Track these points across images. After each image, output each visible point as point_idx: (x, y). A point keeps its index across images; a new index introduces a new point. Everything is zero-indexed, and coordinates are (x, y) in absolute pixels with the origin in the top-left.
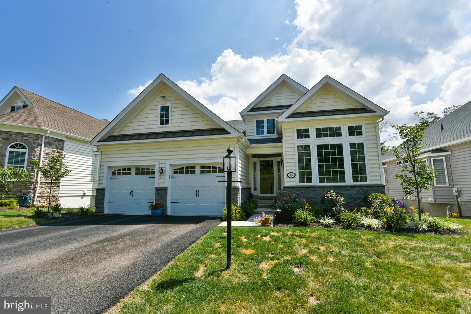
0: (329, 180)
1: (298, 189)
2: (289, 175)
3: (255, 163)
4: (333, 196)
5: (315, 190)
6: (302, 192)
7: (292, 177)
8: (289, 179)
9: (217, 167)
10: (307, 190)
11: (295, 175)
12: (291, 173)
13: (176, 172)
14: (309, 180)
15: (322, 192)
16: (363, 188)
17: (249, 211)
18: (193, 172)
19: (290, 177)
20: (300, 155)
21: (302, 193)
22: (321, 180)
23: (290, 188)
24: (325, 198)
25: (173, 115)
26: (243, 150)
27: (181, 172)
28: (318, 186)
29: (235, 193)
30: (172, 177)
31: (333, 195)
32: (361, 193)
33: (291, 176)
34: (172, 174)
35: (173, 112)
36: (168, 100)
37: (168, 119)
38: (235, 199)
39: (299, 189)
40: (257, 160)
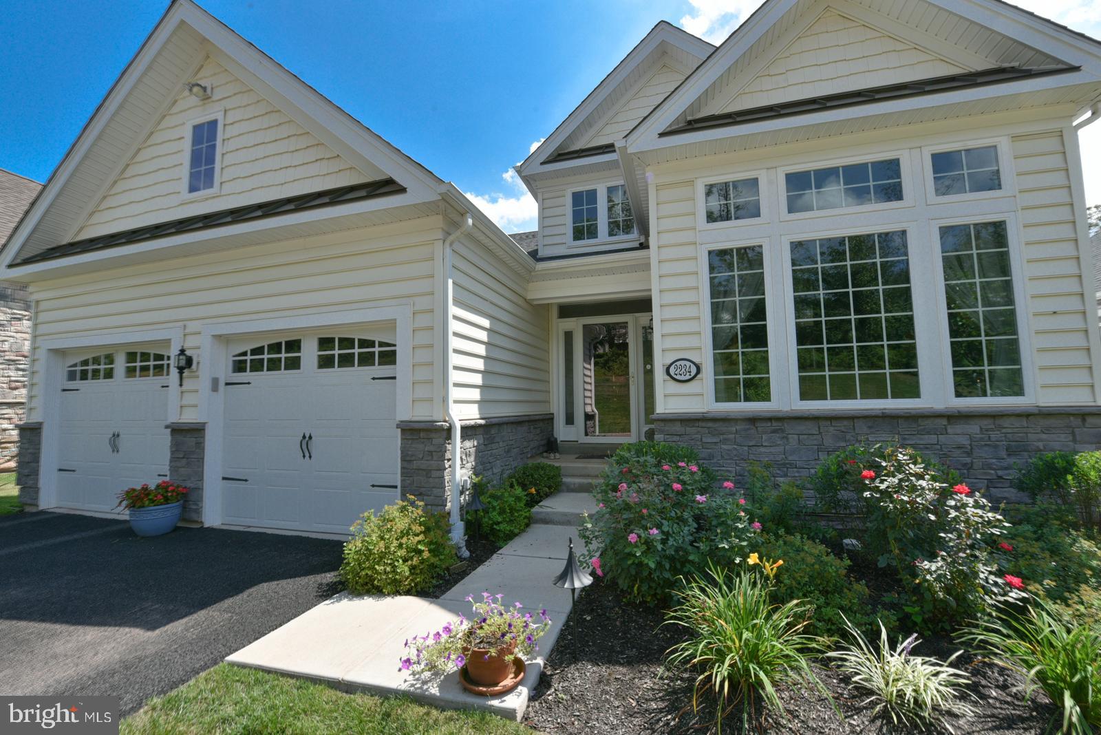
0: (844, 390)
1: (710, 424)
2: (672, 371)
3: (569, 336)
4: (913, 489)
5: (783, 431)
6: (725, 439)
7: (688, 377)
8: (673, 387)
9: (374, 342)
10: (749, 429)
11: (699, 371)
12: (682, 363)
13: (239, 367)
14: (758, 389)
15: (815, 437)
16: (1006, 422)
17: (498, 523)
18: (294, 364)
19: (678, 377)
20: (719, 290)
21: (725, 441)
22: (809, 389)
23: (678, 424)
24: (867, 494)
25: (227, 152)
26: (514, 286)
27: (257, 366)
28: (799, 414)
29: (432, 448)
30: (227, 384)
31: (920, 477)
32: (996, 447)
33: (682, 373)
34: (224, 370)
35: (231, 140)
36: (215, 98)
37: (213, 169)
38: (435, 474)
39: (716, 425)
40: (575, 325)
